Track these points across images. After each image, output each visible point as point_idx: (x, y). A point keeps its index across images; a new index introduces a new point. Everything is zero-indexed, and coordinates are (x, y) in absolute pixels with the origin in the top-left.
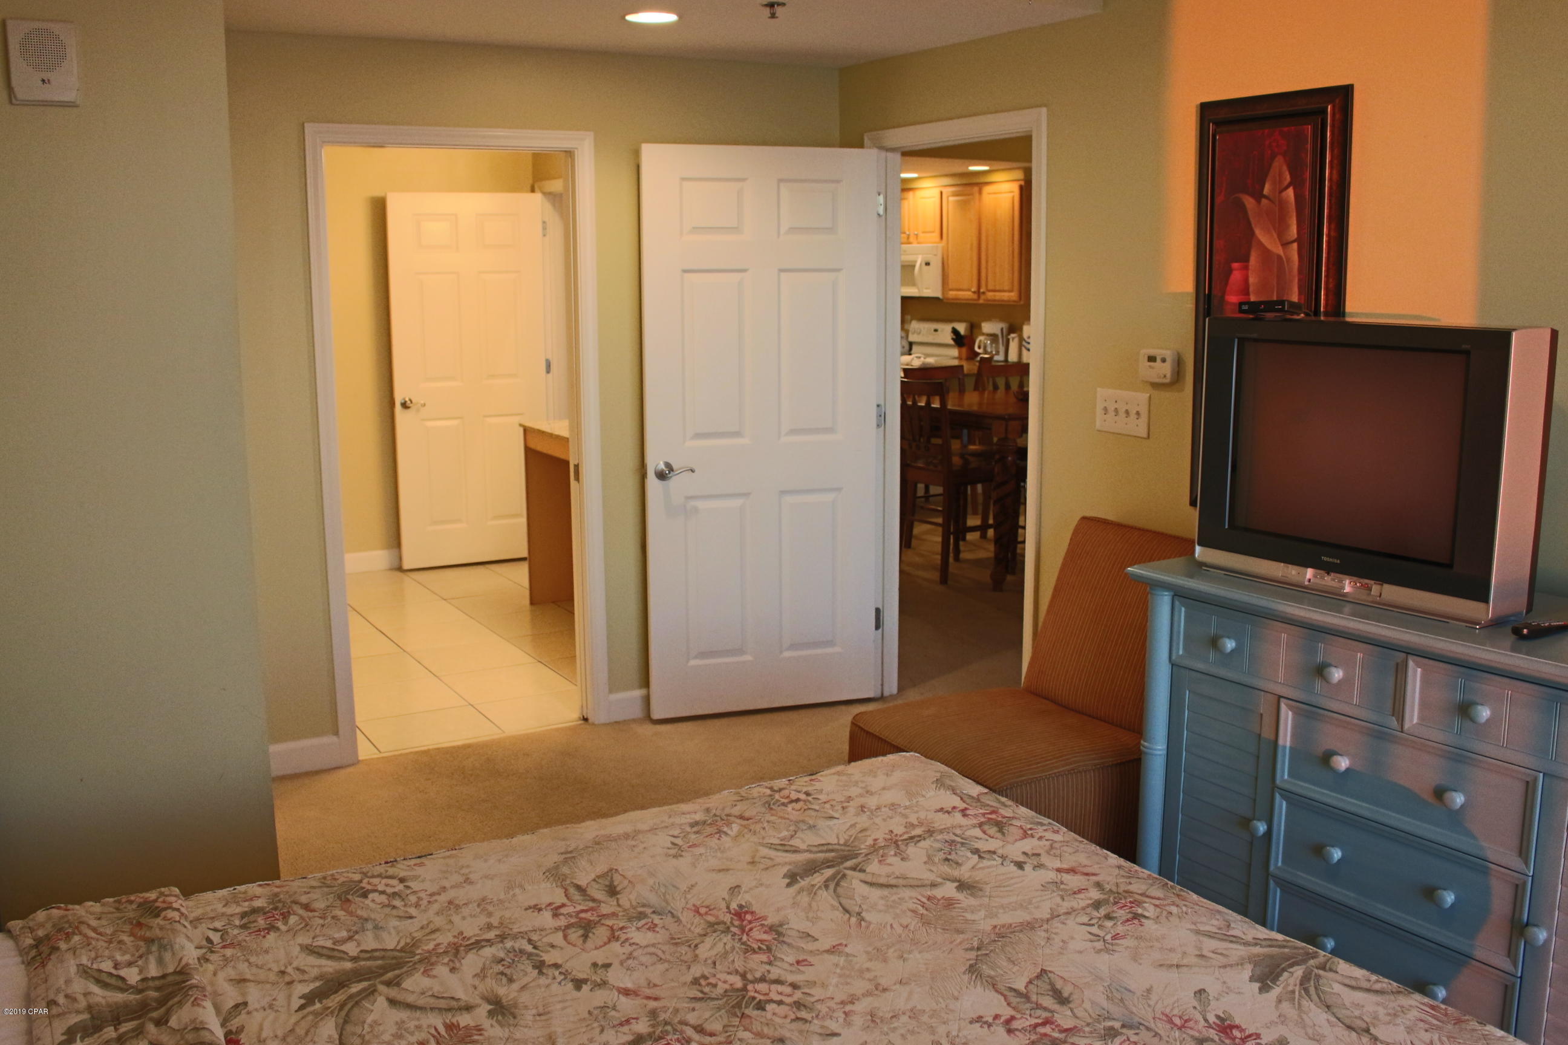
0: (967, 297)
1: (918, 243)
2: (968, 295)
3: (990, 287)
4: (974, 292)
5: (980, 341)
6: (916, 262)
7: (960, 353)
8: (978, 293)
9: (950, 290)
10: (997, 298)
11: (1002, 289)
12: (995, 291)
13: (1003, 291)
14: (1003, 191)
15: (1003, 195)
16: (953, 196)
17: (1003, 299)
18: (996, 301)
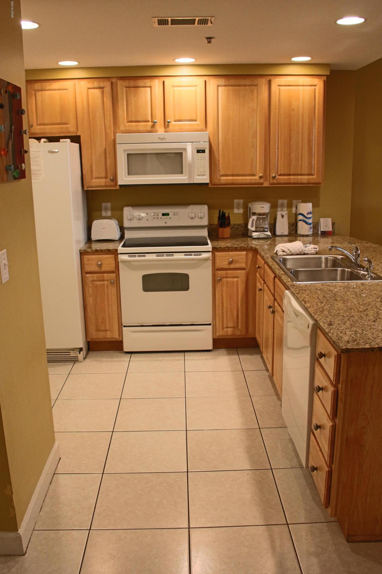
2: (255, 179)
3: (281, 172)
4: (261, 177)
5: (253, 220)
6: (185, 149)
8: (265, 176)
9: (222, 176)
10: (292, 181)
11: (299, 173)
12: (289, 175)
13: (301, 175)
14: (301, 84)
15: (301, 88)
16: (225, 86)
17: (300, 182)
18: (290, 183)
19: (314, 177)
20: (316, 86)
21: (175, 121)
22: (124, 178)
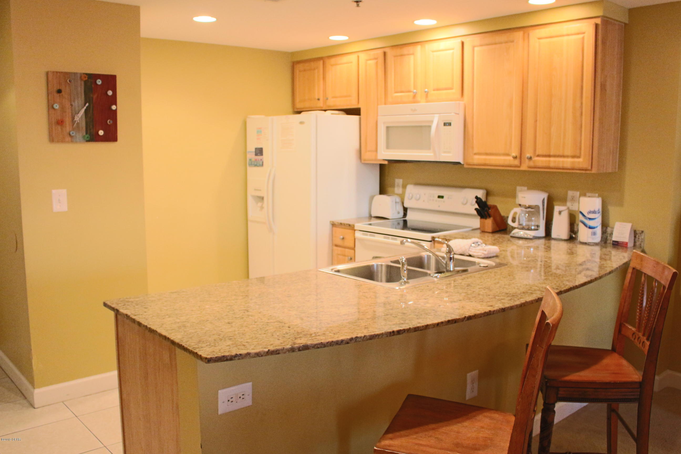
0: (507, 163)
1: (427, 102)
2: (509, 160)
3: (539, 152)
4: (515, 158)
5: (515, 213)
6: (432, 122)
7: (482, 225)
8: (520, 157)
9: (475, 154)
10: (552, 165)
11: (561, 153)
12: (549, 156)
13: (563, 156)
14: (565, 33)
15: (565, 38)
16: (481, 45)
17: (562, 167)
18: (549, 168)
19: (581, 160)
20: (584, 33)
21: (434, 90)
22: (383, 153)
